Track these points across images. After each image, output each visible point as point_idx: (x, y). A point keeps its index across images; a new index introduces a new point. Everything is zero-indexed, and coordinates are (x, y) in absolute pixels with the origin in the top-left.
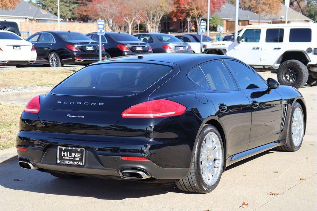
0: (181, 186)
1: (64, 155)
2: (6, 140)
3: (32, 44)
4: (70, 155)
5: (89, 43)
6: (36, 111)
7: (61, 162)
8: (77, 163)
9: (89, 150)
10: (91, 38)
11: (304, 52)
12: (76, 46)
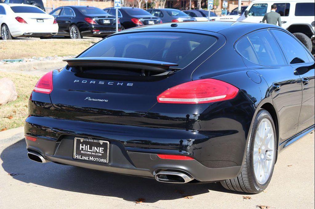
0: (227, 185)
1: (82, 149)
2: (21, 117)
3: (54, 18)
4: (91, 148)
5: (106, 17)
6: (48, 91)
7: (79, 157)
8: (100, 160)
9: (115, 144)
10: (108, 12)
11: (309, 25)
12: (94, 19)
